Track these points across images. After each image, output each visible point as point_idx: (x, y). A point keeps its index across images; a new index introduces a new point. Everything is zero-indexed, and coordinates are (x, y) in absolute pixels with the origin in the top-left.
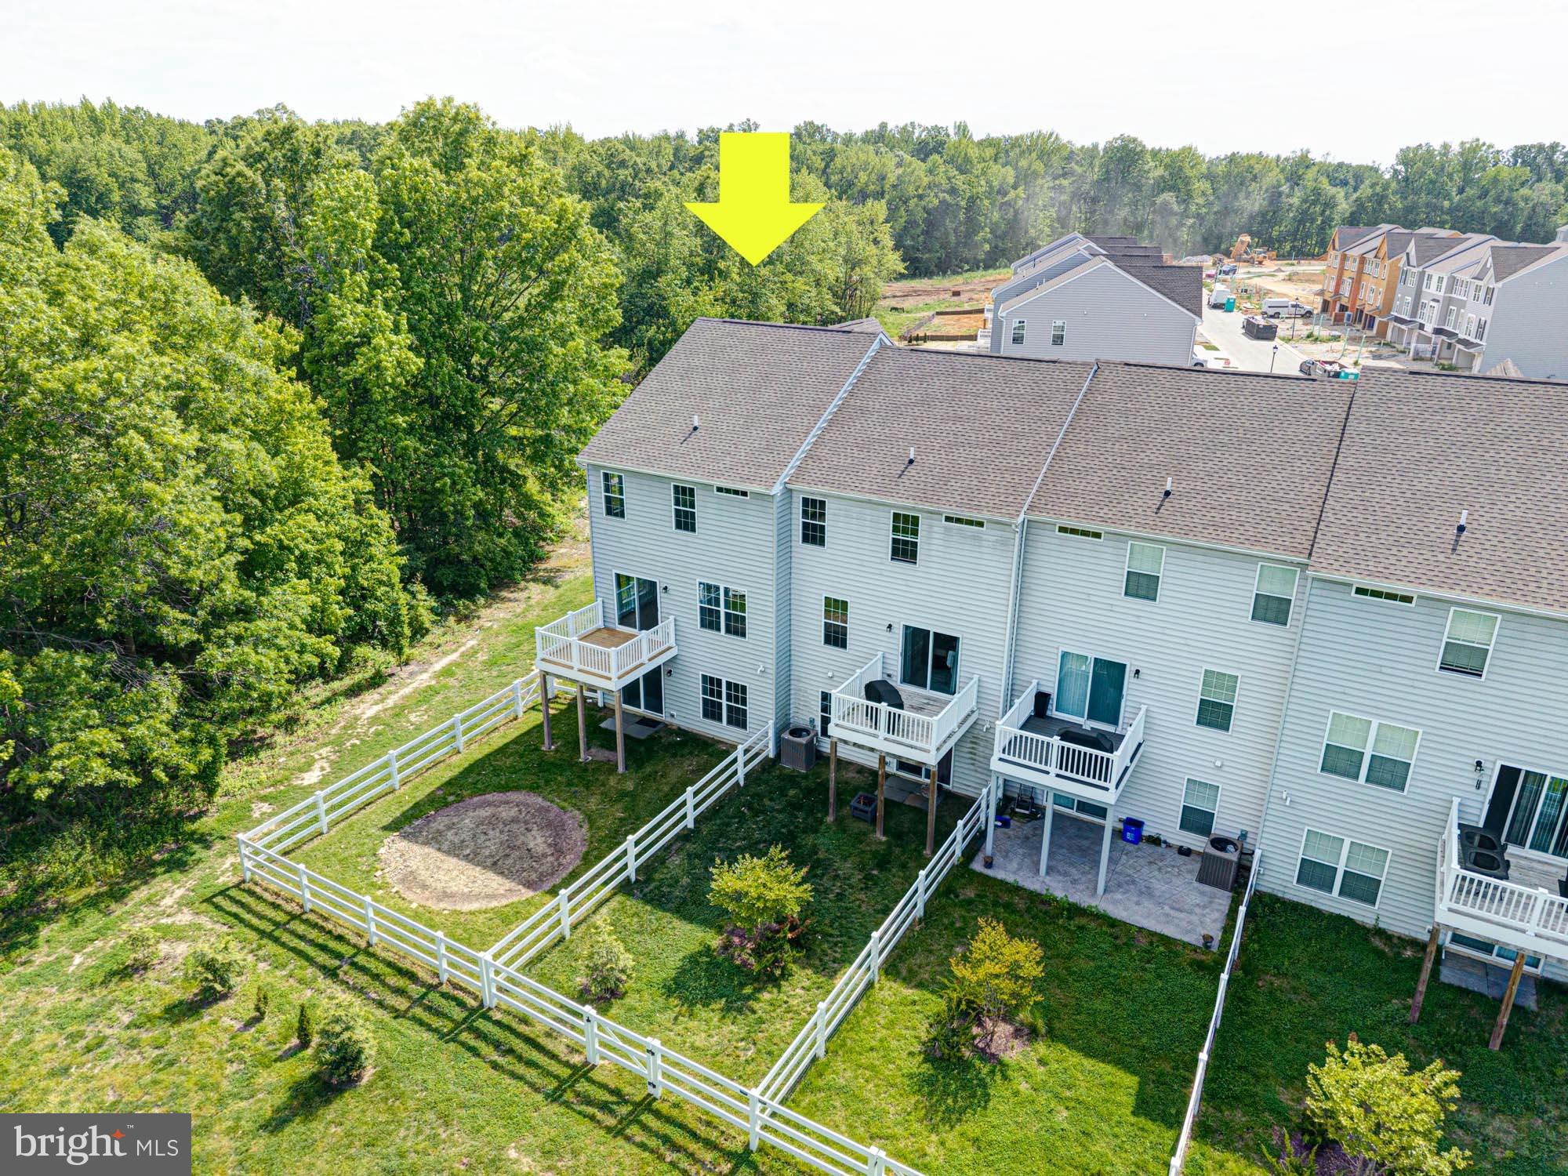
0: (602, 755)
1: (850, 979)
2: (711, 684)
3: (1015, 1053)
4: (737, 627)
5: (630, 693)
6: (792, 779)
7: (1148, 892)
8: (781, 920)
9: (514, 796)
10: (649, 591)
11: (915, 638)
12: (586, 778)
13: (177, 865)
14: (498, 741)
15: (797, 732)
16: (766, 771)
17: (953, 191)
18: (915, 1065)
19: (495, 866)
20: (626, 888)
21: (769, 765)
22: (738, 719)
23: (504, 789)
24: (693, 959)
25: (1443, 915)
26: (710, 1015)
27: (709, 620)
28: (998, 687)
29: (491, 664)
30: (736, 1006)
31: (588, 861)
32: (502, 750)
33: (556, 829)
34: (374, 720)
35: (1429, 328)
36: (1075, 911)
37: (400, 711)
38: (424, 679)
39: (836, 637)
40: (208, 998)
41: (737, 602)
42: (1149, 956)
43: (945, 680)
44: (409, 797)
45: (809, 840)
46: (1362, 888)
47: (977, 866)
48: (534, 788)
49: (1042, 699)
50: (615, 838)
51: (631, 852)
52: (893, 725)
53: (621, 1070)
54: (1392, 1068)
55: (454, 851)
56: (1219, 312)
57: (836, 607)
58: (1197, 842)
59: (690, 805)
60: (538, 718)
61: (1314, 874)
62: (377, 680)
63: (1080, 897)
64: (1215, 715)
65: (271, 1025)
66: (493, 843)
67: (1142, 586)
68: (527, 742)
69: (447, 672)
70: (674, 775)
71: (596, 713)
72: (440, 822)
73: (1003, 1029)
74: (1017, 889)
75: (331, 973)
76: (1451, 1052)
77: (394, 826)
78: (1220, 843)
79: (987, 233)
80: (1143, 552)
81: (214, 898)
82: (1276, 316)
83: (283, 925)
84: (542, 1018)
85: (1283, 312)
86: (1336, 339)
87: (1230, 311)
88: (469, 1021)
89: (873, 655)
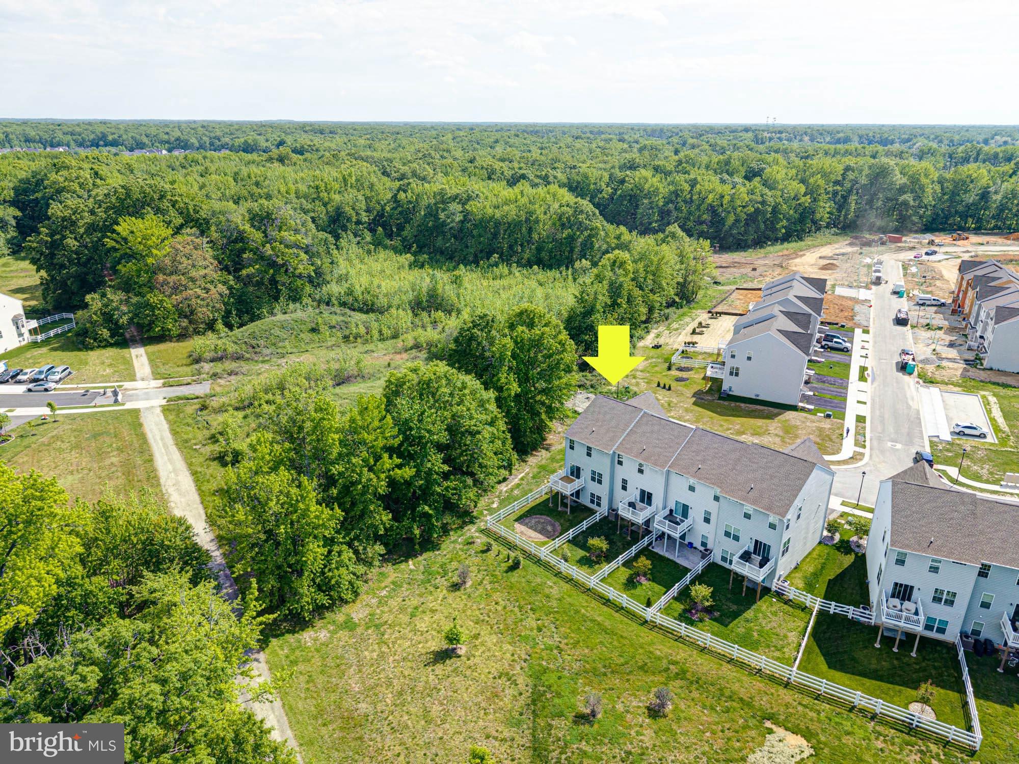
0: (565, 509)
1: (613, 565)
2: (593, 495)
3: (644, 582)
4: (600, 482)
5: (572, 495)
6: (611, 522)
7: (688, 559)
8: (602, 552)
9: (543, 516)
10: (578, 469)
11: (643, 492)
12: (561, 515)
13: (472, 522)
14: (538, 501)
15: (612, 510)
16: (604, 519)
17: (763, 203)
18: (625, 581)
19: (540, 532)
20: (569, 541)
21: (605, 518)
22: (599, 505)
23: (541, 514)
24: (583, 557)
26: (585, 567)
27: (593, 479)
28: (661, 506)
29: (533, 478)
30: (591, 566)
31: (561, 534)
32: (539, 504)
33: (553, 526)
34: (506, 492)
36: (668, 559)
37: (512, 490)
38: (516, 481)
39: (624, 488)
40: (488, 550)
41: (600, 475)
42: (681, 570)
43: (649, 503)
44: (519, 513)
45: (612, 537)
46: (730, 562)
47: (650, 548)
48: (548, 515)
49: (671, 511)
50: (567, 530)
51: (571, 533)
52: (633, 513)
53: (568, 573)
55: (531, 528)
56: (894, 296)
57: (625, 482)
58: (702, 549)
59: (585, 525)
60: (547, 497)
61: (724, 559)
62: (505, 480)
63: (671, 557)
64: (707, 520)
65: (501, 556)
66: (540, 527)
67: (692, 489)
68: (545, 503)
69: (522, 479)
70: (582, 516)
71: (564, 497)
72: (527, 521)
73: (643, 578)
74: (657, 554)
75: (509, 549)
76: (733, 594)
77: (516, 520)
78: (707, 550)
79: (785, 223)
80: (692, 481)
81: (482, 531)
82: (923, 305)
83: (498, 539)
84: (553, 562)
85: (928, 303)
86: (940, 328)
87: (901, 297)
88: (538, 561)
89: (633, 494)
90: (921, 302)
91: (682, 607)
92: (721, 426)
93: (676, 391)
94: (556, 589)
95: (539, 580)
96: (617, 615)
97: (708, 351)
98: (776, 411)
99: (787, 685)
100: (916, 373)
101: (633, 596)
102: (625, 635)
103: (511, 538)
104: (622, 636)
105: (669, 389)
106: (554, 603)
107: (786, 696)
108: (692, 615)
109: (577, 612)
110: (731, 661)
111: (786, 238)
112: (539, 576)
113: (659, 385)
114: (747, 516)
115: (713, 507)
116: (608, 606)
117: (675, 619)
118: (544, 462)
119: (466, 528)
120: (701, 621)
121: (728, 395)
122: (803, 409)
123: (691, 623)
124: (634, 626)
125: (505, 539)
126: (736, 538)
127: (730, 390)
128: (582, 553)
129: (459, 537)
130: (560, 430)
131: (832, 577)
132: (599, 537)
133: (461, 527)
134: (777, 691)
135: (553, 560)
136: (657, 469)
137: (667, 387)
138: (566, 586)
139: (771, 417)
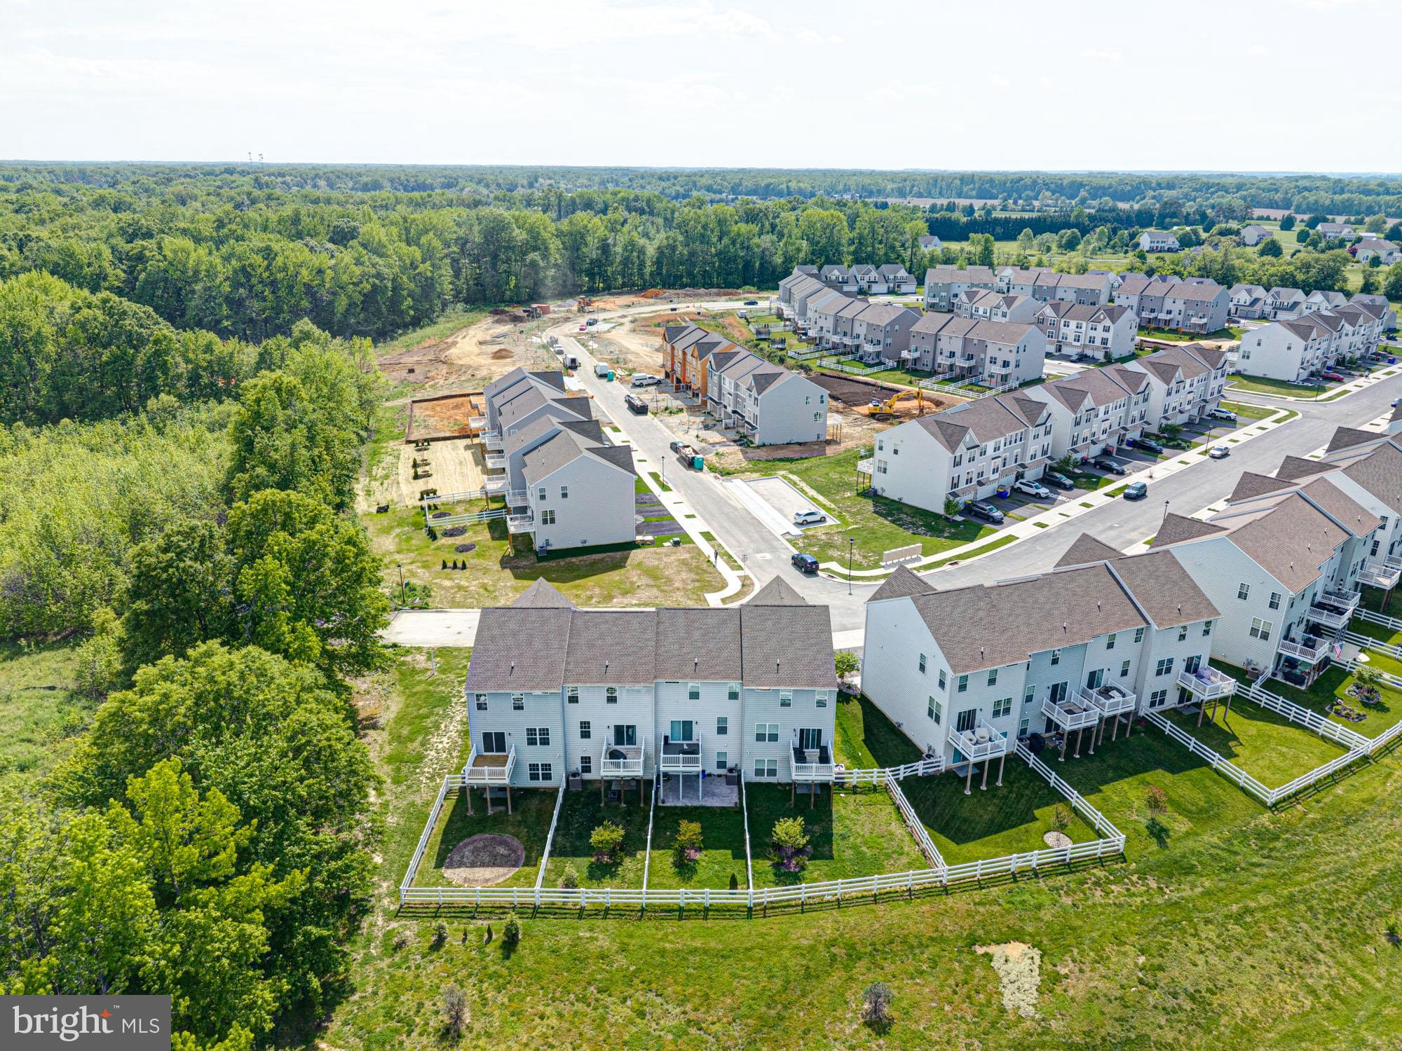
0: (500, 809)
2: (533, 767)
3: (698, 856)
4: (545, 742)
6: (578, 794)
7: (715, 794)
9: (475, 837)
10: (500, 736)
11: (618, 728)
12: (499, 821)
13: (365, 911)
14: (445, 817)
15: (574, 775)
17: (379, 275)
18: (673, 870)
19: (495, 864)
21: (566, 792)
22: (547, 777)
23: (470, 835)
24: (590, 866)
25: (794, 777)
26: (607, 880)
27: (532, 742)
28: (650, 737)
30: (613, 874)
32: (451, 821)
33: (503, 843)
35: (729, 410)
36: (696, 808)
39: (586, 734)
40: (441, 940)
41: (544, 731)
42: (721, 814)
43: (632, 741)
44: (433, 852)
46: (772, 772)
47: (660, 804)
48: (481, 832)
49: (665, 739)
52: (626, 765)
53: (594, 903)
54: (790, 821)
55: (473, 865)
56: (604, 381)
57: (585, 724)
58: (723, 772)
60: (452, 802)
61: (759, 772)
63: (696, 803)
64: (722, 730)
65: (473, 937)
66: (485, 856)
67: (694, 695)
68: (458, 815)
72: (456, 857)
73: (692, 852)
74: (676, 808)
75: (473, 918)
76: (801, 813)
77: (439, 865)
78: (731, 770)
79: (409, 302)
80: (692, 685)
81: (397, 915)
82: (641, 386)
83: (438, 911)
84: (558, 900)
85: (645, 382)
86: (681, 410)
87: (611, 380)
88: (536, 912)
89: (603, 736)
90: (638, 383)
91: (770, 863)
92: (577, 596)
93: (475, 567)
94: (602, 937)
95: (565, 939)
96: (710, 923)
97: (461, 497)
98: (618, 555)
99: (946, 890)
100: (705, 468)
101: (702, 884)
102: (749, 945)
103: (459, 899)
104: (748, 950)
105: (464, 567)
106: (621, 961)
107: (958, 902)
108: (788, 867)
109: (662, 953)
110: (876, 899)
111: (416, 323)
112: (563, 935)
113: (445, 566)
114: (785, 704)
115: (730, 710)
116: (688, 918)
117: (777, 884)
118: (387, 749)
119: (365, 924)
120: (803, 868)
121: (550, 552)
122: (644, 544)
123: (795, 879)
124: (745, 926)
125: (450, 906)
126: (774, 738)
127: (548, 544)
128: (585, 862)
129: (367, 946)
130: (364, 686)
131: (862, 737)
132: (600, 824)
133: (353, 930)
134: (945, 904)
135: (555, 896)
136: (638, 686)
137: (460, 565)
138: (611, 923)
139: (619, 565)
